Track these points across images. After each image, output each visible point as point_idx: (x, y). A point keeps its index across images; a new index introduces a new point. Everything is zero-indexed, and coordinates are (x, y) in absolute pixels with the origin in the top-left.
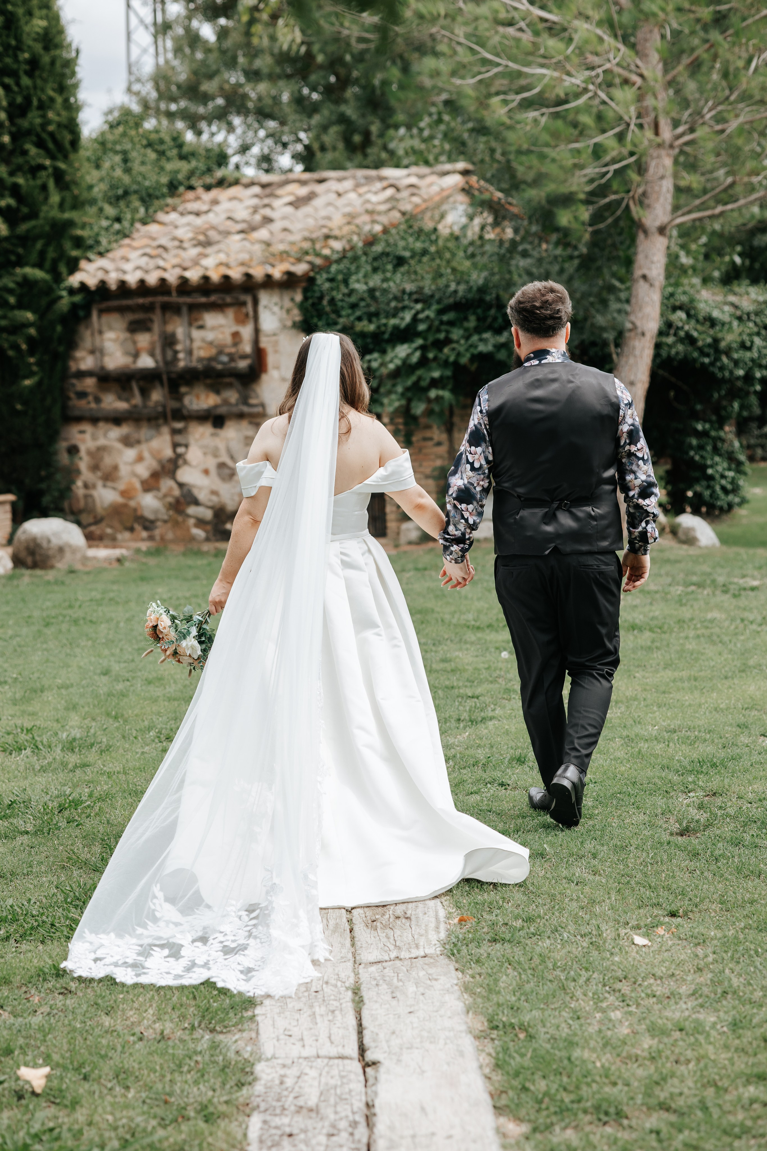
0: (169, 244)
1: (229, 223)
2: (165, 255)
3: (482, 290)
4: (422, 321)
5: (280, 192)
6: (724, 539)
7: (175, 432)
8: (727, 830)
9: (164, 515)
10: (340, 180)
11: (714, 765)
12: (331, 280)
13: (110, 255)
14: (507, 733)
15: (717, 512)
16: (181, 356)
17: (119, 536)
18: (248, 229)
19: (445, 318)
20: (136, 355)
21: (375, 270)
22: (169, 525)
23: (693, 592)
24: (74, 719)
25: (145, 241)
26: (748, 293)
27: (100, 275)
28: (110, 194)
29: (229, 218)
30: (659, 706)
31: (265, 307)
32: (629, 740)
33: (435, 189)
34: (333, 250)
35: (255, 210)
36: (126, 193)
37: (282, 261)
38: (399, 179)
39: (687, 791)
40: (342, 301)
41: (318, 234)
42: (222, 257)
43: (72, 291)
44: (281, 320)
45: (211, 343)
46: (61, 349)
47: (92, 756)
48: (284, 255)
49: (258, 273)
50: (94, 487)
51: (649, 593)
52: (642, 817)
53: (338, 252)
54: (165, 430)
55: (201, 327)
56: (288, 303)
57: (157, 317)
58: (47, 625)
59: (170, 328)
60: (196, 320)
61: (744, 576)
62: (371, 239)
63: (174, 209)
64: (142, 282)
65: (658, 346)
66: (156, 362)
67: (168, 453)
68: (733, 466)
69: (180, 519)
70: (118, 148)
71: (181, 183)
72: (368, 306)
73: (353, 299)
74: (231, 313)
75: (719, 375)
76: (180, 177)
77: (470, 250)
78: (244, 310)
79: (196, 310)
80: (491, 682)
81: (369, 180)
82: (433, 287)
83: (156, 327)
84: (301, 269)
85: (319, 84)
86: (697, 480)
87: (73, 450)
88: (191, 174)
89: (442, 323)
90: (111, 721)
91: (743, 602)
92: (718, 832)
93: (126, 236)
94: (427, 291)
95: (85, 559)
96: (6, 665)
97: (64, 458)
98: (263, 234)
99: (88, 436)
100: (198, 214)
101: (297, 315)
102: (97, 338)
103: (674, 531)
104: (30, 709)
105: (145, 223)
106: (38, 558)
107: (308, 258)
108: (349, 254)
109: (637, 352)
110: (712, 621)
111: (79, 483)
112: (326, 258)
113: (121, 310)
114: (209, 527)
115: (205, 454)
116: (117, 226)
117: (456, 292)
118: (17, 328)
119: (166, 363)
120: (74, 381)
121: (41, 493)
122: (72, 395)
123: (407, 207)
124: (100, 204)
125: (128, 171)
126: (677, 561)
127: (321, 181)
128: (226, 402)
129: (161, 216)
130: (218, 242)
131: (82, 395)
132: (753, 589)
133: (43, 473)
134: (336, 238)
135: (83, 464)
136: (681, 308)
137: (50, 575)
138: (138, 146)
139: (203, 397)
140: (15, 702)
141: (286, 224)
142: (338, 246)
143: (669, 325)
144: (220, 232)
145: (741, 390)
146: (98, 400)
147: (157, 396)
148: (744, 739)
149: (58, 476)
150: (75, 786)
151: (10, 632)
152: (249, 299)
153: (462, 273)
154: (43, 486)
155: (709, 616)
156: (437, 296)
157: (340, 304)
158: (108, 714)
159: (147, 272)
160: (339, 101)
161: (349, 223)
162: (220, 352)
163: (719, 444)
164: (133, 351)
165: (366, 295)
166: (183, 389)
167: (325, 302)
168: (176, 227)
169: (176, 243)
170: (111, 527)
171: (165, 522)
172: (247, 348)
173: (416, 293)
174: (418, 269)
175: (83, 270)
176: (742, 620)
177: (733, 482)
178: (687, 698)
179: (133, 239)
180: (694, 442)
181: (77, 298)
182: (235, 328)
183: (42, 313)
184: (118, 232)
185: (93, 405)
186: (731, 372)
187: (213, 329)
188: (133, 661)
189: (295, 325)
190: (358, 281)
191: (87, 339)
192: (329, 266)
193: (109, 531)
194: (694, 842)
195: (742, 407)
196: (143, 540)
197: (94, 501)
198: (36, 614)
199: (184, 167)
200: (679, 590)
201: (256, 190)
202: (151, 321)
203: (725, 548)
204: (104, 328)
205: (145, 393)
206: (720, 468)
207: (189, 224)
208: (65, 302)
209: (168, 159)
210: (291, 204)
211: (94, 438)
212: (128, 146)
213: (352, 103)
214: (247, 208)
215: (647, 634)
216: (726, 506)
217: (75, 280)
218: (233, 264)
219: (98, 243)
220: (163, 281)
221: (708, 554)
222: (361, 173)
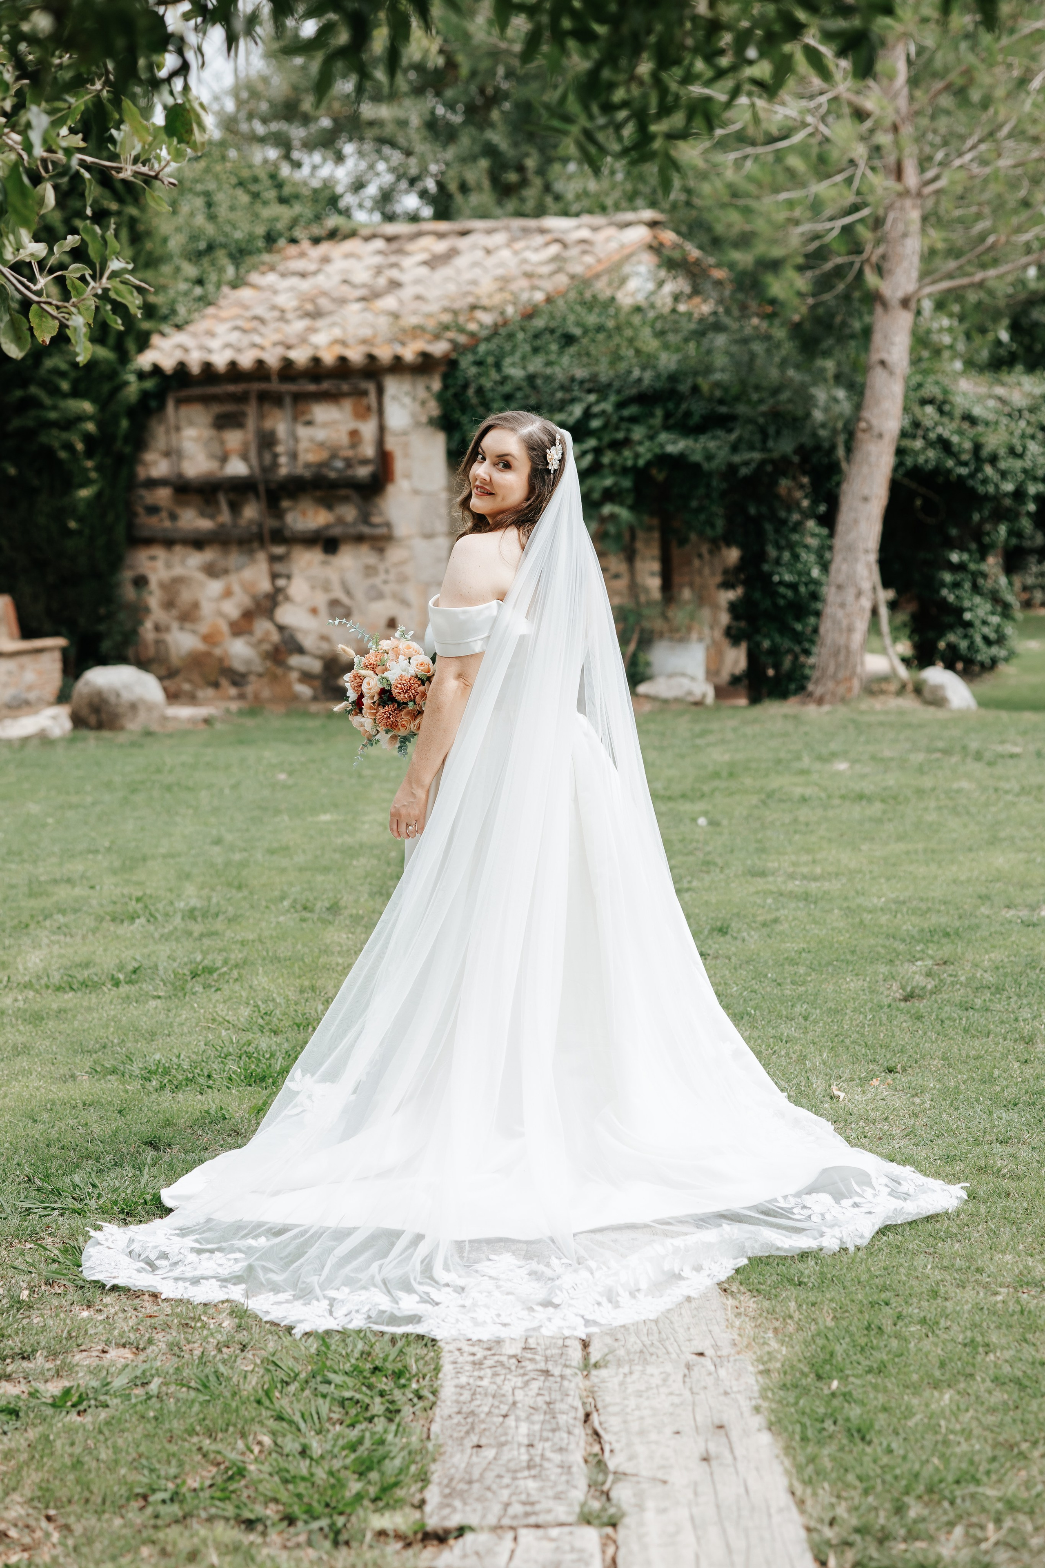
0: (268, 315)
1: (345, 288)
2: (263, 329)
3: (673, 378)
4: (595, 416)
5: (411, 247)
6: (984, 703)
7: (274, 559)
8: (958, 995)
9: (258, 666)
10: (489, 232)
11: (947, 935)
12: (479, 363)
13: (191, 328)
14: (707, 903)
15: (977, 668)
16: (283, 460)
17: (200, 694)
18: (370, 297)
19: (626, 413)
20: (224, 459)
21: (536, 350)
22: (265, 680)
23: (938, 760)
24: (190, 889)
25: (235, 311)
26: (1019, 384)
27: (178, 355)
28: (190, 247)
29: (345, 281)
30: (888, 879)
31: (394, 398)
32: (849, 912)
33: (613, 245)
34: (481, 325)
35: (379, 271)
36: (210, 248)
37: (415, 337)
38: (566, 231)
39: (913, 960)
40: (493, 390)
41: (461, 304)
42: (337, 332)
43: (141, 375)
44: (413, 415)
45: (321, 445)
46: (128, 450)
47: (219, 925)
48: (418, 331)
49: (384, 354)
50: (167, 629)
51: (882, 760)
52: (860, 983)
53: (487, 328)
54: (261, 557)
55: (309, 423)
56: (422, 393)
57: (251, 410)
58: (134, 791)
59: (268, 424)
60: (303, 413)
61: (1003, 742)
62: (529, 309)
63: (272, 269)
64: (233, 364)
65: (900, 452)
66: (251, 467)
67: (265, 586)
68: (999, 609)
69: (279, 671)
70: (199, 187)
71: (280, 235)
72: (527, 397)
73: (507, 388)
74: (348, 405)
75: (981, 489)
76: (280, 226)
77: (659, 325)
78: (365, 401)
79: (301, 400)
80: (687, 854)
81: (526, 231)
82: (611, 373)
83: (251, 423)
84: (439, 348)
85: (457, 102)
86: (951, 627)
87: (141, 582)
88: (294, 222)
89: (622, 419)
90: (234, 891)
91: (999, 770)
92: (946, 997)
93: (210, 304)
94: (603, 378)
95: (165, 718)
96: (93, 834)
97: (129, 593)
98: (389, 302)
99: (160, 564)
100: (303, 275)
101: (434, 409)
102: (174, 437)
103: (918, 690)
104: (135, 878)
105: (234, 286)
106: (104, 717)
107: (451, 335)
108: (503, 331)
109: (873, 459)
110: (959, 791)
111: (149, 625)
112: (472, 335)
113: (206, 400)
114: (317, 683)
115: (313, 588)
116: (198, 291)
117: (640, 380)
118: (71, 422)
119: (264, 470)
120: (143, 492)
121: (98, 637)
122: (140, 510)
123: (577, 269)
124: (177, 261)
125: (212, 217)
126: (921, 726)
127: (464, 233)
128: (340, 521)
129: (254, 277)
130: (330, 313)
131: (153, 510)
132: (1012, 756)
133: (102, 611)
134: (485, 309)
135: (154, 600)
136: (931, 401)
137: (121, 738)
138: (226, 186)
139: (310, 513)
140: (115, 872)
141: (419, 289)
142: (487, 319)
143: (916, 424)
144: (334, 300)
145: (1009, 510)
146: (173, 517)
147: (251, 512)
148: (984, 910)
149: (122, 616)
150: (205, 954)
151: (89, 799)
152: (371, 387)
153: (649, 356)
154: (102, 628)
155: (955, 786)
156: (617, 384)
157: (490, 395)
158: (229, 885)
159: (239, 350)
160: (485, 124)
161: (501, 289)
162: (334, 456)
163: (981, 581)
164: (219, 453)
165: (524, 384)
166: (285, 504)
167: (471, 392)
168: (275, 292)
169: (276, 314)
170: (190, 681)
171: (260, 675)
172: (369, 450)
173: (590, 380)
174: (593, 350)
175: (156, 348)
176: (996, 790)
177: (998, 629)
178: (922, 870)
179: (220, 307)
180: (948, 577)
181: (149, 384)
182: (353, 425)
183: (104, 403)
184: (200, 299)
185: (167, 524)
186: (997, 486)
187: (325, 425)
188: (247, 830)
189: (432, 422)
190: (513, 365)
191: (160, 437)
192: (476, 346)
193: (187, 687)
194: (920, 1005)
195: (1011, 533)
196: (231, 699)
197: (167, 649)
198: (117, 779)
199: (285, 213)
200: (920, 757)
201: (379, 244)
202: (244, 414)
203: (983, 712)
204: (183, 423)
205: (235, 508)
206: (981, 612)
207: (292, 289)
208: (133, 388)
209: (265, 203)
210: (425, 263)
211: (169, 566)
212: (212, 186)
213: (501, 126)
214: (368, 268)
215: (878, 806)
216: (988, 661)
217: (145, 360)
218: (351, 341)
219: (174, 312)
220: (260, 363)
221: (962, 716)
222: (518, 223)
